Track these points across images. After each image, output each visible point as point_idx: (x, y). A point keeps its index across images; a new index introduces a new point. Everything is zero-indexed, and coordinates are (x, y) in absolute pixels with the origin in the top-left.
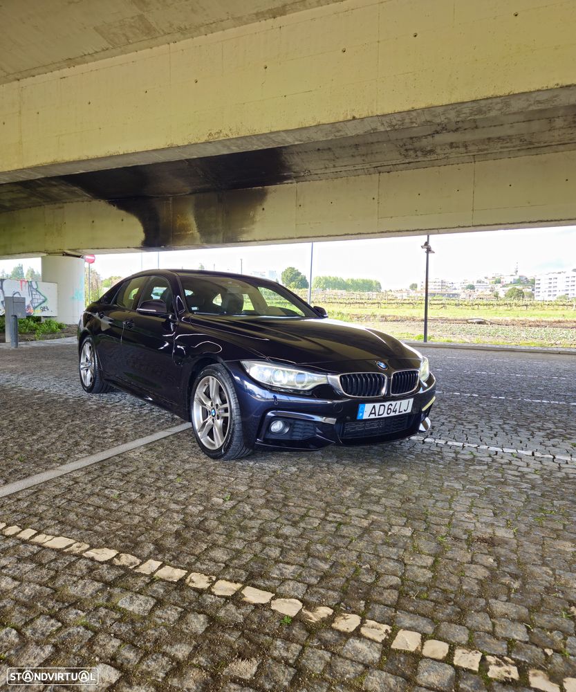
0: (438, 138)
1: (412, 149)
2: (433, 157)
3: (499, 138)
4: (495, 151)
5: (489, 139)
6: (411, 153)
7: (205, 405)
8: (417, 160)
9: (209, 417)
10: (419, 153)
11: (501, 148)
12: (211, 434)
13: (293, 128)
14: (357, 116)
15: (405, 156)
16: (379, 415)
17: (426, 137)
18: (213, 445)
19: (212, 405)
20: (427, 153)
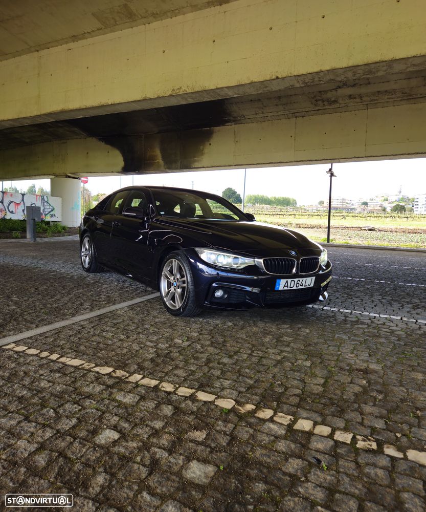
0: (340, 91)
1: (320, 100)
2: (336, 105)
3: (386, 91)
4: (383, 101)
5: (379, 92)
6: (320, 102)
7: (169, 279)
8: (324, 108)
9: (172, 287)
10: (326, 103)
11: (388, 98)
12: (173, 299)
13: (233, 85)
14: (280, 76)
15: (315, 105)
16: (290, 287)
17: (331, 90)
18: (175, 307)
19: (174, 279)
20: (331, 102)
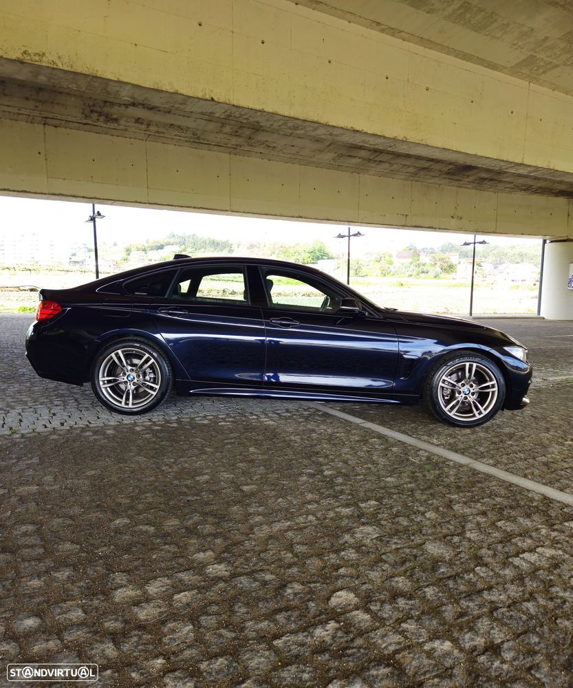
0: (131, 110)
1: (96, 112)
2: (114, 125)
3: (179, 127)
4: (169, 136)
5: (172, 125)
6: (95, 116)
8: (95, 124)
10: (102, 118)
11: (175, 135)
15: (86, 116)
17: (120, 105)
20: (110, 119)
